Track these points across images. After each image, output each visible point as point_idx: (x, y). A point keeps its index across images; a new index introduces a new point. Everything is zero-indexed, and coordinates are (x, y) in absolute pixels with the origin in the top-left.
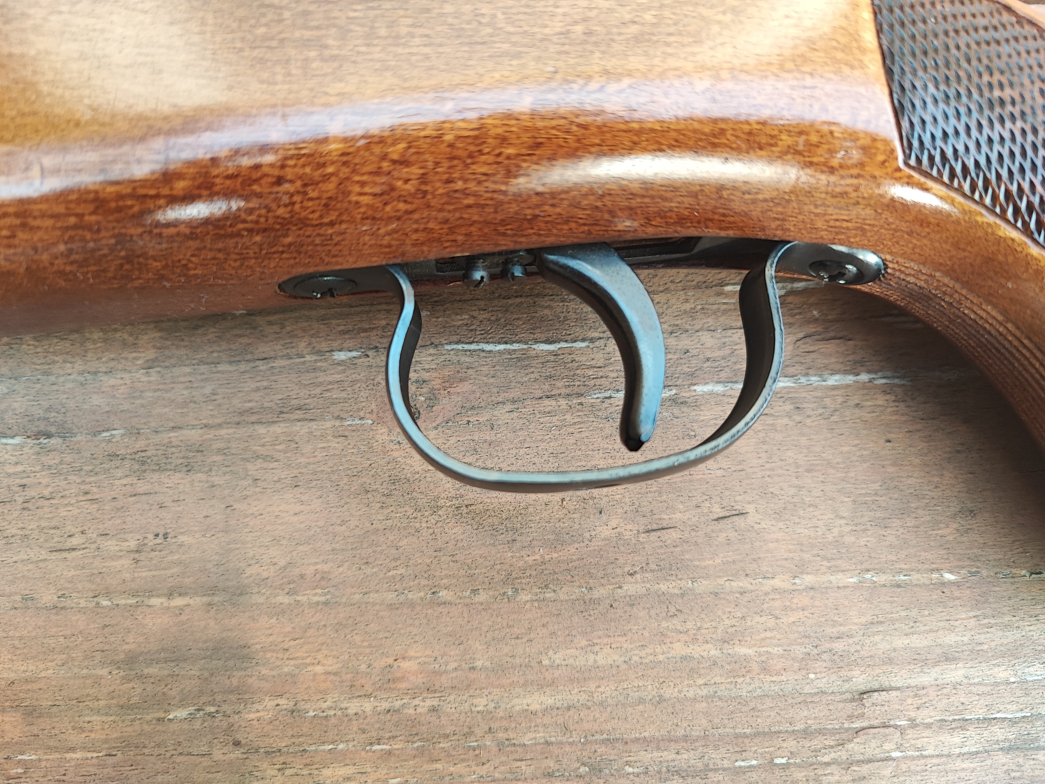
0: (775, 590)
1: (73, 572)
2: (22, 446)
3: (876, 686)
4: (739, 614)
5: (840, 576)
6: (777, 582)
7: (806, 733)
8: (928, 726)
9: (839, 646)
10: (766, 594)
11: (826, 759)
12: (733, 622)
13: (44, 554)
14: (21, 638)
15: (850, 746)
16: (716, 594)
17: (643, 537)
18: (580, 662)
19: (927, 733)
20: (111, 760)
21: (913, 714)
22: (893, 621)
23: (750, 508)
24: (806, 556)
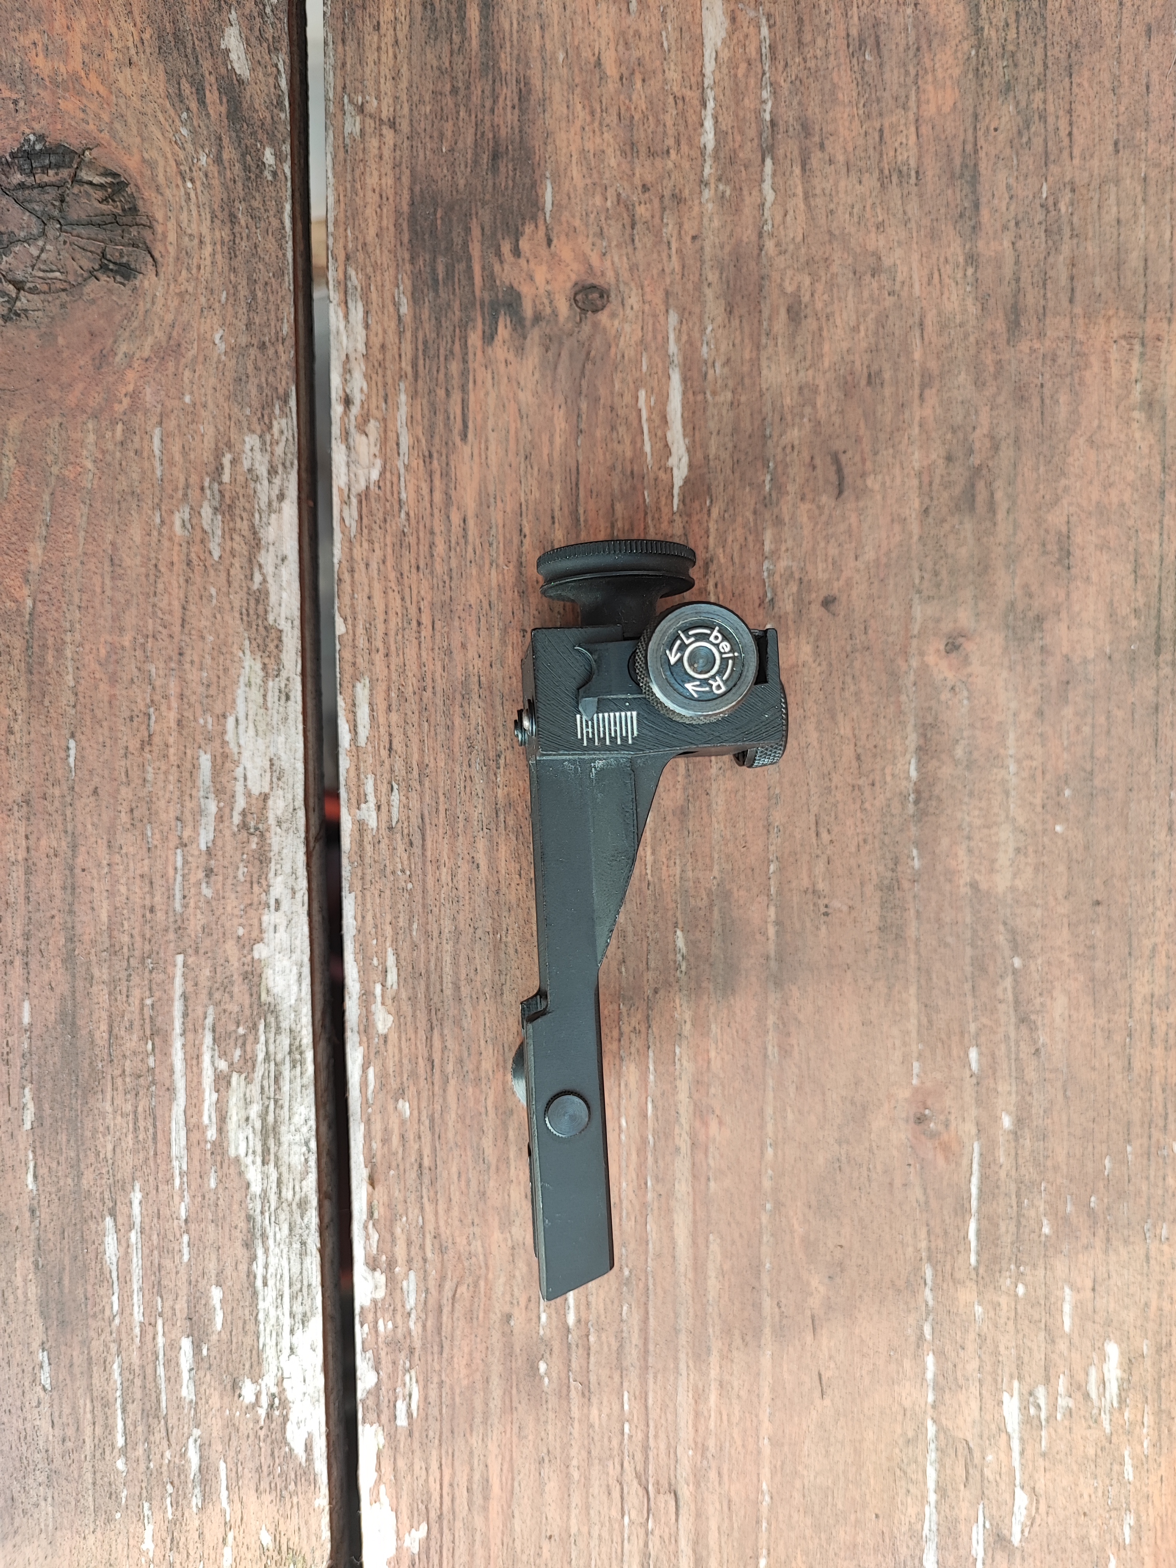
0: (760, 1423)
1: (798, 836)
2: (908, 778)
3: (681, 1504)
4: (742, 1393)
5: (768, 1475)
6: (766, 1424)
7: (646, 1448)
8: (646, 1545)
9: (713, 1475)
10: (757, 1416)
11: (626, 1464)
12: (736, 1389)
13: (814, 809)
14: (744, 797)
15: (635, 1482)
16: (758, 1374)
17: (808, 1313)
18: (711, 1266)
19: (641, 1544)
20: (645, 885)
21: (656, 1532)
22: (730, 1518)
23: (827, 1402)
24: (786, 1448)
